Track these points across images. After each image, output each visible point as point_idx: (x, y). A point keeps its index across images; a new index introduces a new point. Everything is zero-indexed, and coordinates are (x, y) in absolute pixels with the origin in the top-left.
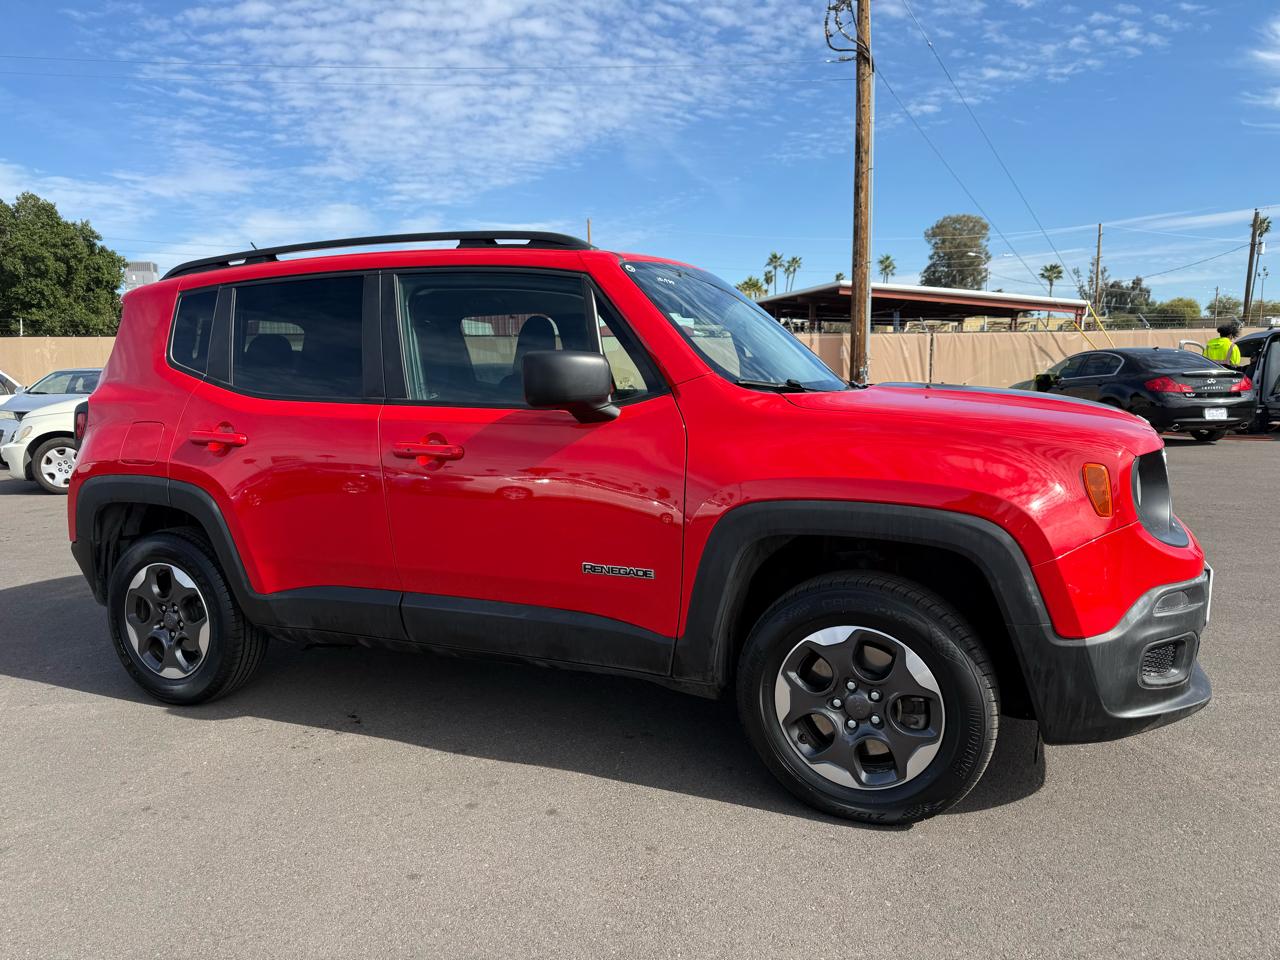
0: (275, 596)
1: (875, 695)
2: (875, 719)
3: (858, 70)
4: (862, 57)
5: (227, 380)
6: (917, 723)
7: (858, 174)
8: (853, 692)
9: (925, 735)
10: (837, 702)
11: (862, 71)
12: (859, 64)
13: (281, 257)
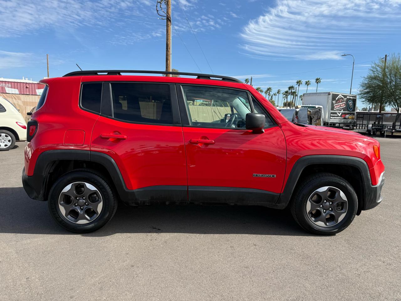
0: (137, 190)
1: (331, 203)
2: (330, 209)
3: (167, 23)
4: (168, 19)
5: (111, 115)
6: (339, 209)
7: (167, 55)
8: (326, 203)
9: (342, 211)
10: (321, 206)
11: (168, 23)
12: (167, 21)
13: (122, 74)
